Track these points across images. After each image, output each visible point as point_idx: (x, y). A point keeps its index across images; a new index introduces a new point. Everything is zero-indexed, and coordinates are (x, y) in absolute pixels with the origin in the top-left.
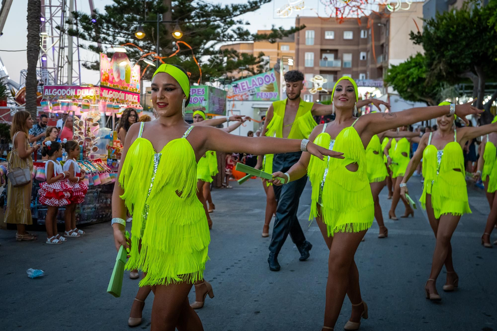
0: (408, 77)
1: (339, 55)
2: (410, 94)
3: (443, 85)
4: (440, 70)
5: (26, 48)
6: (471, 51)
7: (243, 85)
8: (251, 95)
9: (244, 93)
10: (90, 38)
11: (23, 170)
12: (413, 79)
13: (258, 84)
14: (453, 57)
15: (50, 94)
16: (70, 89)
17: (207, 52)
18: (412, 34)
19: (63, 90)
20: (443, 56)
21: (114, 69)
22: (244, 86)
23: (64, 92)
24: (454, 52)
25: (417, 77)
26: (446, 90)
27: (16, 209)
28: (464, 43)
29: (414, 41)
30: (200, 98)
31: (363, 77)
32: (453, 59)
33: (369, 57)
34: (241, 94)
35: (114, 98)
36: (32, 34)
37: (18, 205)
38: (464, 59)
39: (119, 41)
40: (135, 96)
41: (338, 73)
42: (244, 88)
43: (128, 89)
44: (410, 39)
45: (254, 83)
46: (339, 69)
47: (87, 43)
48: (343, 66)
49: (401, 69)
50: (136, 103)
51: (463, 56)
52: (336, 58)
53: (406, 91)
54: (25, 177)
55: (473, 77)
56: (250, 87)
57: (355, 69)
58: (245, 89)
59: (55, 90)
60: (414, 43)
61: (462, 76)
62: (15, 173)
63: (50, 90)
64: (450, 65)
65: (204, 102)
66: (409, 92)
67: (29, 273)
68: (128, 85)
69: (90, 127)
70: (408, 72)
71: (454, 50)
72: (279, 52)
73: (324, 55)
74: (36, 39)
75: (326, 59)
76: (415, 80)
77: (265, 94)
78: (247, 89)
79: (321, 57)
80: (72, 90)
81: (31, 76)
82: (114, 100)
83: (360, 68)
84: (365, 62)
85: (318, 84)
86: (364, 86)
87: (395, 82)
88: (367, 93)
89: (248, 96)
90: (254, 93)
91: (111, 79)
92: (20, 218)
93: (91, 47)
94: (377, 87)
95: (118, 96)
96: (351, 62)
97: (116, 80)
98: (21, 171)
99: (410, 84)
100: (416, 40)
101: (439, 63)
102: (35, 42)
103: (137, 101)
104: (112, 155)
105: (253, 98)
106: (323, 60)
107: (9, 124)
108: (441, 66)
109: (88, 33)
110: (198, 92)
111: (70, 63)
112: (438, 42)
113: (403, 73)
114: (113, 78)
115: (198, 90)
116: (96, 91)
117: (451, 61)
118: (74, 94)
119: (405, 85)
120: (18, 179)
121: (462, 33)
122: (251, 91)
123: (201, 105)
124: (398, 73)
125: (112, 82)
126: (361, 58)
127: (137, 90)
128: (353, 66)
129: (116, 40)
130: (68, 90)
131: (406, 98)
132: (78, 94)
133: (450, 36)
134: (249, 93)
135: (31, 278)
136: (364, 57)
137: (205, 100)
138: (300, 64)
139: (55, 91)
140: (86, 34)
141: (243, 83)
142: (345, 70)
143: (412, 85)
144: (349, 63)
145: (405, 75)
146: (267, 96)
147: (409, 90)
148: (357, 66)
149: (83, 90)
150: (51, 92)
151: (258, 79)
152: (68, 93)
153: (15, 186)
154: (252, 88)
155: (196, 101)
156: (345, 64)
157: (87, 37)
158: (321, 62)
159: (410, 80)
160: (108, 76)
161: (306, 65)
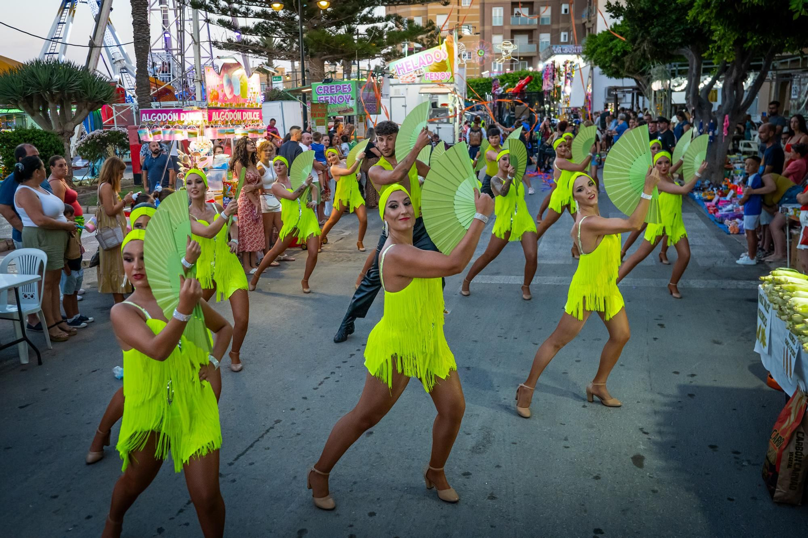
0: (611, 50)
1: (535, 9)
2: (615, 70)
3: (653, 64)
4: (644, 51)
5: (132, 40)
6: (682, 27)
7: (408, 64)
8: (418, 76)
9: (409, 75)
10: (218, 11)
11: (113, 230)
12: (617, 52)
13: (426, 62)
14: (659, 35)
15: (149, 120)
16: (172, 113)
17: (365, 20)
18: (609, 4)
19: (164, 114)
20: (648, 33)
21: (225, 83)
22: (409, 66)
23: (165, 117)
24: (660, 28)
25: (622, 50)
26: (657, 68)
27: (111, 276)
28: (674, 17)
29: (611, 14)
30: (346, 96)
31: (565, 36)
32: (660, 38)
33: (572, 9)
34: (406, 76)
35: (227, 119)
36: (139, 21)
37: (112, 271)
38: (673, 38)
39: (254, 12)
40: (255, 113)
41: (534, 32)
42: (409, 68)
43: (246, 106)
44: (607, 11)
45: (421, 62)
46: (535, 27)
47: (214, 17)
48: (540, 23)
49: (602, 40)
50: (257, 121)
51: (673, 33)
52: (531, 12)
53: (610, 66)
54: (117, 238)
55: (688, 54)
56: (417, 67)
57: (555, 27)
58: (411, 69)
59: (154, 114)
60: (611, 16)
61: (675, 53)
62: (103, 235)
63: (148, 115)
64: (655, 44)
65: (350, 101)
66: (613, 68)
67: (116, 372)
68: (246, 101)
69: (197, 162)
70: (611, 45)
71: (662, 26)
72: (460, 7)
73: (516, 10)
74: (143, 26)
75: (518, 14)
76: (619, 54)
77: (435, 75)
78: (413, 70)
79: (512, 13)
80: (174, 114)
81: (142, 74)
82: (227, 122)
83: (561, 25)
84: (567, 17)
85: (506, 52)
86: (563, 53)
87: (595, 56)
88: (567, 62)
89: (414, 78)
90: (421, 74)
91: (221, 97)
92: (116, 286)
93: (221, 23)
94: (578, 54)
95: (233, 116)
96: (550, 17)
97: (229, 97)
98: (111, 231)
99: (613, 58)
100: (613, 13)
101: (643, 41)
102: (143, 30)
103: (259, 119)
104: (228, 193)
105: (420, 81)
106: (515, 16)
107: (123, 131)
108: (645, 46)
109: (216, 4)
110: (344, 88)
111: (197, 43)
112: (640, 15)
113: (605, 44)
114: (225, 95)
115: (343, 86)
116: (203, 115)
117: (657, 40)
118: (177, 119)
119: (607, 60)
120: (109, 241)
121: (671, 4)
122: (418, 71)
123: (348, 105)
124: (599, 45)
125: (223, 101)
126: (563, 12)
127: (257, 104)
128: (552, 22)
129: (250, 12)
130: (169, 114)
131: (610, 76)
132: (182, 119)
133: (657, 8)
134: (416, 75)
135: (117, 379)
136: (566, 11)
137: (352, 99)
138: (485, 23)
139: (154, 116)
140: (213, 6)
141: (408, 62)
142: (543, 28)
143: (616, 59)
144: (548, 19)
145: (607, 48)
146: (438, 77)
147: (613, 65)
148: (558, 23)
149: (187, 114)
150: (150, 118)
151: (426, 56)
152: (170, 117)
153: (106, 250)
154: (419, 68)
155: (341, 101)
156: (543, 19)
157: (214, 9)
158: (512, 20)
159: (613, 54)
160: (218, 93)
161: (494, 24)
